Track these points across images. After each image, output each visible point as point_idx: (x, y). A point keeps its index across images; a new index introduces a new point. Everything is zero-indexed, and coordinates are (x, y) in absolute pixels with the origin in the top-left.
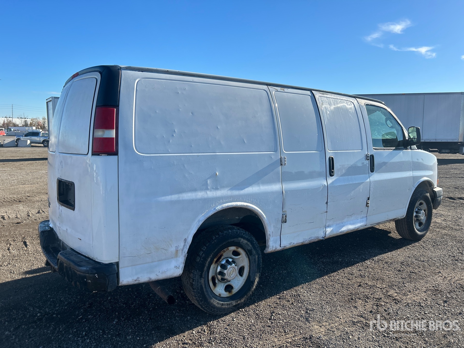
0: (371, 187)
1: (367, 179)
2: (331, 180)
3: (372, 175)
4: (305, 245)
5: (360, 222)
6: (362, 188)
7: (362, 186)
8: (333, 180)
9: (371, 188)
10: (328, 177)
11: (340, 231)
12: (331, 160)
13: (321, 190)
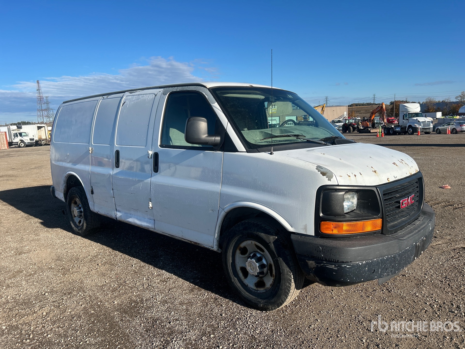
0: (151, 188)
1: (148, 178)
2: (116, 170)
3: (154, 176)
4: (99, 214)
5: (147, 222)
6: (141, 186)
7: (141, 184)
8: (118, 171)
9: (151, 190)
10: (114, 168)
11: (127, 220)
12: (118, 153)
13: (108, 177)
